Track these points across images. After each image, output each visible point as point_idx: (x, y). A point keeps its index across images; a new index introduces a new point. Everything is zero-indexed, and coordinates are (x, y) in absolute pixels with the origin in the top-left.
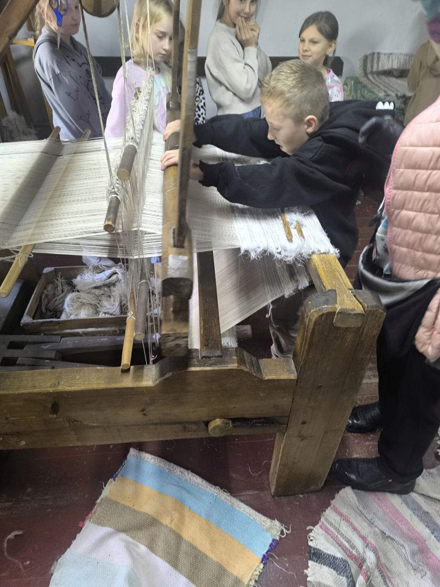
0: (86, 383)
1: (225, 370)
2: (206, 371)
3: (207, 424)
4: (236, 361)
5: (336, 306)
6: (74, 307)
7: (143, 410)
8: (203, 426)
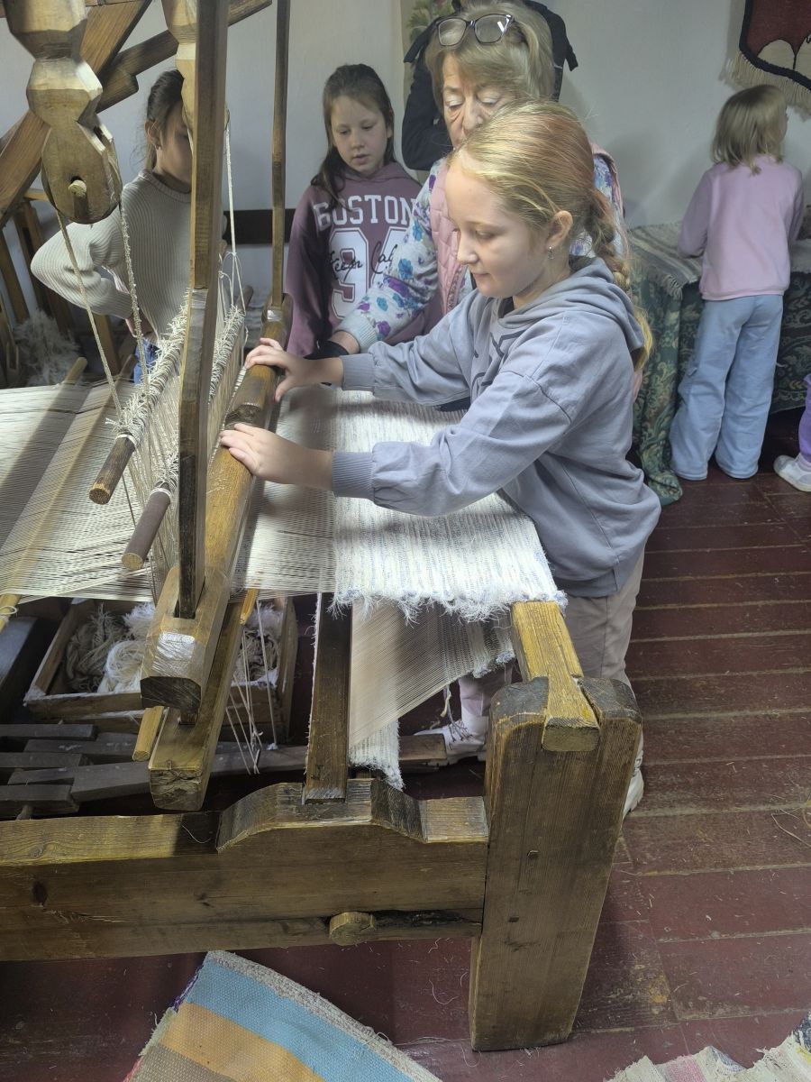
0: (95, 847)
1: (347, 827)
2: (312, 829)
3: (327, 921)
4: (370, 809)
5: (545, 712)
6: (123, 669)
7: (202, 897)
8: (320, 926)
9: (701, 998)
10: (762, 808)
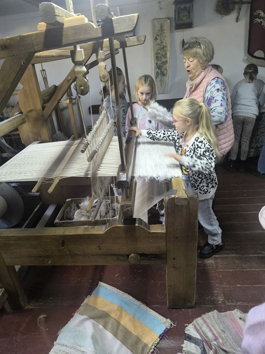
0: (76, 232)
1: (132, 226)
5: (176, 195)
6: (79, 216)
8: (126, 257)
9: (233, 300)
10: (255, 255)
